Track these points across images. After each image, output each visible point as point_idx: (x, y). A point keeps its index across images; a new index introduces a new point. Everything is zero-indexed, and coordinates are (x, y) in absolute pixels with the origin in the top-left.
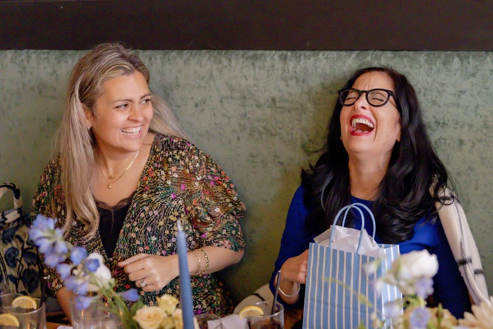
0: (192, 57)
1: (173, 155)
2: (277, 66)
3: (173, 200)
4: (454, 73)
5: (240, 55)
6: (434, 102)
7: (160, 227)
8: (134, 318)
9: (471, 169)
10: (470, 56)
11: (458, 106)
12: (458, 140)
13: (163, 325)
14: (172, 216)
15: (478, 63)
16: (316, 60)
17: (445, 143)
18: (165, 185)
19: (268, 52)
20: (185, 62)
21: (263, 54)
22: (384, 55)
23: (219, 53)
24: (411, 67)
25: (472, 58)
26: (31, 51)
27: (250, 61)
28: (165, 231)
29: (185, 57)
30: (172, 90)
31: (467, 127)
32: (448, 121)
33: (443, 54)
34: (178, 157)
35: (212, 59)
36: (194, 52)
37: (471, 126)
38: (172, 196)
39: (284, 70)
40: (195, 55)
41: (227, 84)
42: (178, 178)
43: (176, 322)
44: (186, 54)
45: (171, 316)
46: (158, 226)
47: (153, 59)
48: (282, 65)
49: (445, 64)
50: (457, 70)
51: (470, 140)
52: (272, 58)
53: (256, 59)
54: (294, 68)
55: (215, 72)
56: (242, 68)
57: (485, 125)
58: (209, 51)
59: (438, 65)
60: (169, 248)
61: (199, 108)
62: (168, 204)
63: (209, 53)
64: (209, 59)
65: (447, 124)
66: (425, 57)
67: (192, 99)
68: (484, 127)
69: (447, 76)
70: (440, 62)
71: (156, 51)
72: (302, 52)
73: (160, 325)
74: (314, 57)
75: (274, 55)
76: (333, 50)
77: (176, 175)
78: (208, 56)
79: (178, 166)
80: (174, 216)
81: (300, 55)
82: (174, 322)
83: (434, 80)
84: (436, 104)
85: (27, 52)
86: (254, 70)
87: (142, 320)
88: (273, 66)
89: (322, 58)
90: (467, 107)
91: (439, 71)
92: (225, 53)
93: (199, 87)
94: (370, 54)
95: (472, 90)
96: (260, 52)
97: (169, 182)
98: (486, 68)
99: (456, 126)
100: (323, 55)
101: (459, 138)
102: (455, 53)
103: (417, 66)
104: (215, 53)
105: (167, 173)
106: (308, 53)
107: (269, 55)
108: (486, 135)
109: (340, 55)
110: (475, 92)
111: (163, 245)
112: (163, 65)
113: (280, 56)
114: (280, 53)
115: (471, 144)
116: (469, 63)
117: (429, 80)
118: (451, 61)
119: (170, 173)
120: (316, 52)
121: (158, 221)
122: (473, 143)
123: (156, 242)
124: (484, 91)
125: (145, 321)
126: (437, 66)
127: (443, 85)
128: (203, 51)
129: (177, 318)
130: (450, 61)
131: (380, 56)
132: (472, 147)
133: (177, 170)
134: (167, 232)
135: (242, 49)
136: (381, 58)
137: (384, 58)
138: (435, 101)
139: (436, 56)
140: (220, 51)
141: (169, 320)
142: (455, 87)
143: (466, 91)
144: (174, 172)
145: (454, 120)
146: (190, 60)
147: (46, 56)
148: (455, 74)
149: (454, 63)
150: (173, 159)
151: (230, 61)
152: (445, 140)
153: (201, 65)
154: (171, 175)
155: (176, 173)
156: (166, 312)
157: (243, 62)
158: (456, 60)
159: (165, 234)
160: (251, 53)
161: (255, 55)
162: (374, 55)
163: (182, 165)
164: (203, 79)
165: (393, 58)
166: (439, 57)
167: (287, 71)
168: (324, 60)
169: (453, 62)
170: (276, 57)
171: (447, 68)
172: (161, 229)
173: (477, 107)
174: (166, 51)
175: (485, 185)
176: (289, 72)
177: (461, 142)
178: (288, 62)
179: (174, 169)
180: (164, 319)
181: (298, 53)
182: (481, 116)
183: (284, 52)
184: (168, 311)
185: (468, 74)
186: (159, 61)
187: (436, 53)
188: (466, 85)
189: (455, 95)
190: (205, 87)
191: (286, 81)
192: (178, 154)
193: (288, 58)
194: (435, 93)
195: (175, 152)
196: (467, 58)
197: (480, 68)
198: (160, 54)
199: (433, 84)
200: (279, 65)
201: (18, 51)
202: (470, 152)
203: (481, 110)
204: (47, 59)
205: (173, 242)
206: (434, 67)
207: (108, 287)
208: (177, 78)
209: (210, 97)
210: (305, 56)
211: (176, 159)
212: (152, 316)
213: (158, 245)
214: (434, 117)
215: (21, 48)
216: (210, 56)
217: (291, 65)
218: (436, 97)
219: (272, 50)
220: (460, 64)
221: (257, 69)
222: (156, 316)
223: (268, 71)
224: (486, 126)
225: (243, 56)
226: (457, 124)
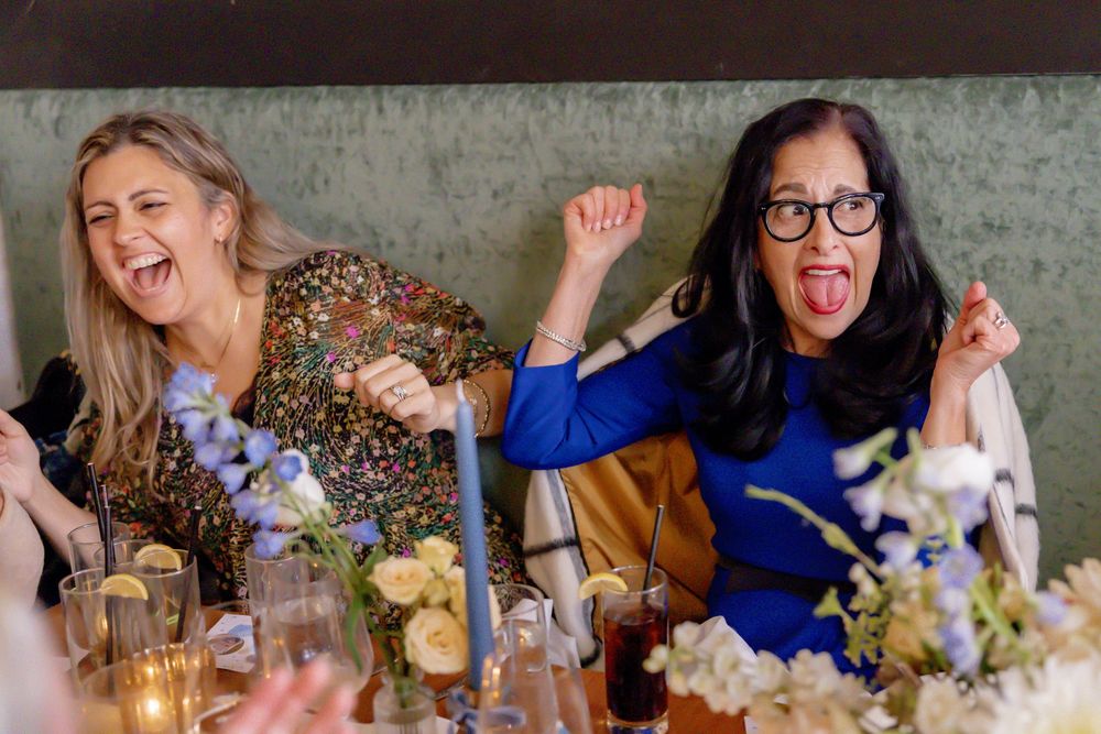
0: (487, 97)
1: (306, 282)
2: (657, 112)
3: (331, 365)
4: (1026, 121)
5: (584, 92)
6: (982, 184)
7: (320, 423)
8: (369, 579)
9: (1058, 321)
10: (1061, 86)
11: (1033, 190)
12: (1033, 261)
13: (426, 594)
14: (338, 396)
15: (1077, 100)
16: (736, 99)
17: (1003, 269)
18: (310, 343)
19: (639, 86)
20: (473, 106)
21: (627, 91)
22: (879, 87)
23: (540, 90)
24: (935, 110)
25: (1064, 89)
26: (175, 90)
27: (605, 103)
28: (332, 428)
29: (474, 97)
30: (447, 165)
31: (1050, 234)
32: (1012, 221)
33: (1002, 82)
34: (316, 282)
35: (528, 102)
36: (492, 87)
37: (1058, 232)
38: (328, 359)
39: (671, 121)
40: (494, 94)
41: (557, 150)
42: (329, 321)
43: (453, 590)
44: (476, 91)
45: (442, 577)
46: (316, 424)
47: (410, 102)
48: (669, 112)
49: (1005, 102)
50: (1032, 115)
51: (1056, 262)
52: (648, 97)
53: (616, 99)
54: (692, 116)
55: (534, 129)
56: (587, 118)
57: (1089, 228)
58: (521, 85)
59: (991, 104)
60: (351, 458)
61: (501, 201)
62: (322, 376)
63: (521, 88)
64: (521, 101)
65: (1008, 228)
66: (965, 90)
67: (488, 181)
68: (1087, 235)
69: (1010, 127)
70: (997, 98)
71: (416, 86)
72: (710, 84)
73: (421, 593)
74: (734, 93)
75: (652, 91)
76: (772, 79)
77: (324, 318)
78: (519, 94)
79: (322, 298)
80: (343, 395)
81: (705, 91)
82: (448, 589)
83: (983, 137)
84: (986, 187)
85: (166, 92)
86: (611, 121)
87: (385, 582)
88: (649, 113)
89: (749, 94)
90: (1052, 192)
91: (993, 118)
92: (553, 90)
93: (501, 158)
94: (850, 86)
95: (1063, 156)
96: (624, 85)
97: (315, 335)
98: (1095, 109)
99: (1028, 232)
100: (752, 89)
101: (1034, 258)
102: (1029, 79)
103: (948, 107)
104: (534, 88)
105: (305, 320)
106: (721, 85)
107: (643, 90)
108: (1091, 250)
109: (789, 88)
110: (1069, 161)
111: (336, 456)
112: (430, 114)
113: (664, 94)
114: (663, 86)
115: (1060, 271)
116: (1057, 99)
117: (973, 136)
118: (1020, 96)
119: (311, 317)
120: (738, 83)
121: (314, 414)
122: (1063, 267)
123: (320, 453)
124: (1088, 157)
125: (391, 584)
126: (989, 107)
127: (1001, 146)
128: (509, 86)
129: (455, 583)
130: (1016, 97)
131: (870, 90)
132: (1061, 275)
133: (322, 306)
134: (338, 429)
135: (589, 80)
136: (870, 93)
137: (879, 91)
138: (983, 181)
139: (988, 86)
140: (544, 85)
141: (440, 585)
142: (1027, 151)
143: (1049, 158)
144: (318, 313)
145: (1024, 219)
146: (482, 103)
147: (202, 99)
148: (1027, 124)
149: (1025, 102)
150: (308, 289)
151: (563, 103)
152: (1004, 261)
153: (505, 113)
154: (315, 319)
155: (324, 312)
156: (433, 570)
157: (589, 106)
158: (1031, 92)
159: (334, 433)
160: (604, 88)
161: (614, 91)
162: (857, 88)
163: (329, 294)
164: (508, 141)
165: (898, 92)
166: (993, 88)
167: (677, 122)
168: (754, 99)
169: (1023, 98)
170: (656, 95)
171: (1009, 112)
172: (323, 427)
173: (1073, 191)
174: (436, 86)
175: (1088, 356)
176: (681, 125)
177: (1038, 265)
178: (680, 103)
179: (316, 306)
180: (429, 582)
181: (701, 86)
182: (1081, 211)
183: (673, 85)
184: (437, 567)
185: (1055, 124)
186: (422, 107)
187: (989, 80)
188: (1051, 145)
189: (1026, 166)
190: (513, 158)
191: (676, 144)
192: (314, 277)
193: (681, 95)
194: (984, 165)
195: (308, 274)
196: (1054, 88)
197: (1081, 109)
198: (426, 91)
199: (981, 144)
200: (661, 110)
201: (150, 91)
202: (1056, 286)
203: (1080, 199)
204: (206, 105)
205: (357, 444)
206: (982, 110)
207: (318, 518)
208: (457, 140)
209: (523, 176)
210: (715, 92)
211: (314, 287)
212: (406, 576)
213: (327, 459)
214: (982, 214)
215: (155, 85)
216: (523, 95)
217: (687, 109)
218: (987, 172)
219: (649, 80)
220: (1039, 103)
221: (617, 121)
222: (411, 576)
223: (639, 124)
224: (1091, 231)
225: (589, 94)
226: (1029, 228)
